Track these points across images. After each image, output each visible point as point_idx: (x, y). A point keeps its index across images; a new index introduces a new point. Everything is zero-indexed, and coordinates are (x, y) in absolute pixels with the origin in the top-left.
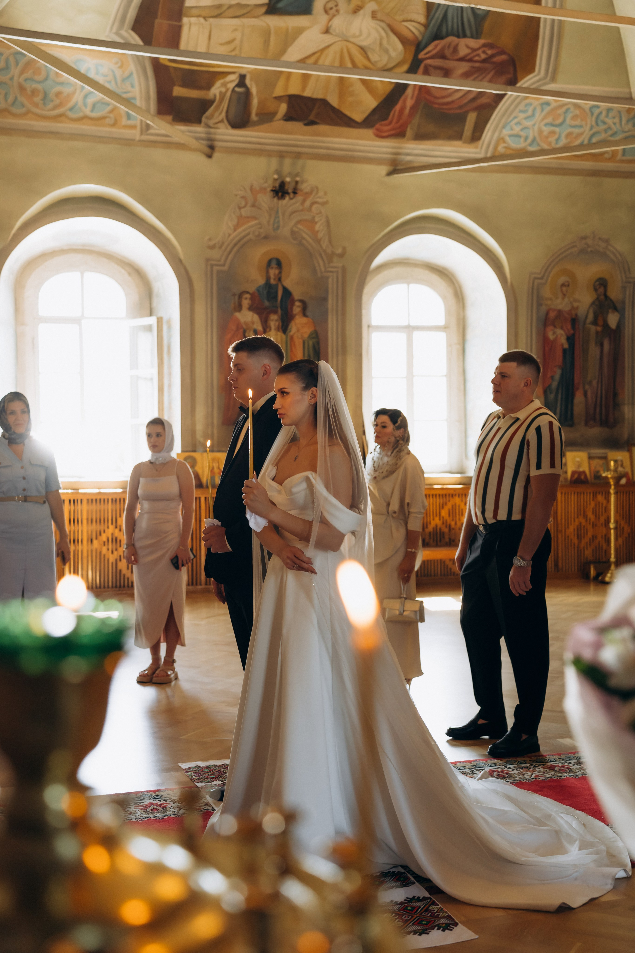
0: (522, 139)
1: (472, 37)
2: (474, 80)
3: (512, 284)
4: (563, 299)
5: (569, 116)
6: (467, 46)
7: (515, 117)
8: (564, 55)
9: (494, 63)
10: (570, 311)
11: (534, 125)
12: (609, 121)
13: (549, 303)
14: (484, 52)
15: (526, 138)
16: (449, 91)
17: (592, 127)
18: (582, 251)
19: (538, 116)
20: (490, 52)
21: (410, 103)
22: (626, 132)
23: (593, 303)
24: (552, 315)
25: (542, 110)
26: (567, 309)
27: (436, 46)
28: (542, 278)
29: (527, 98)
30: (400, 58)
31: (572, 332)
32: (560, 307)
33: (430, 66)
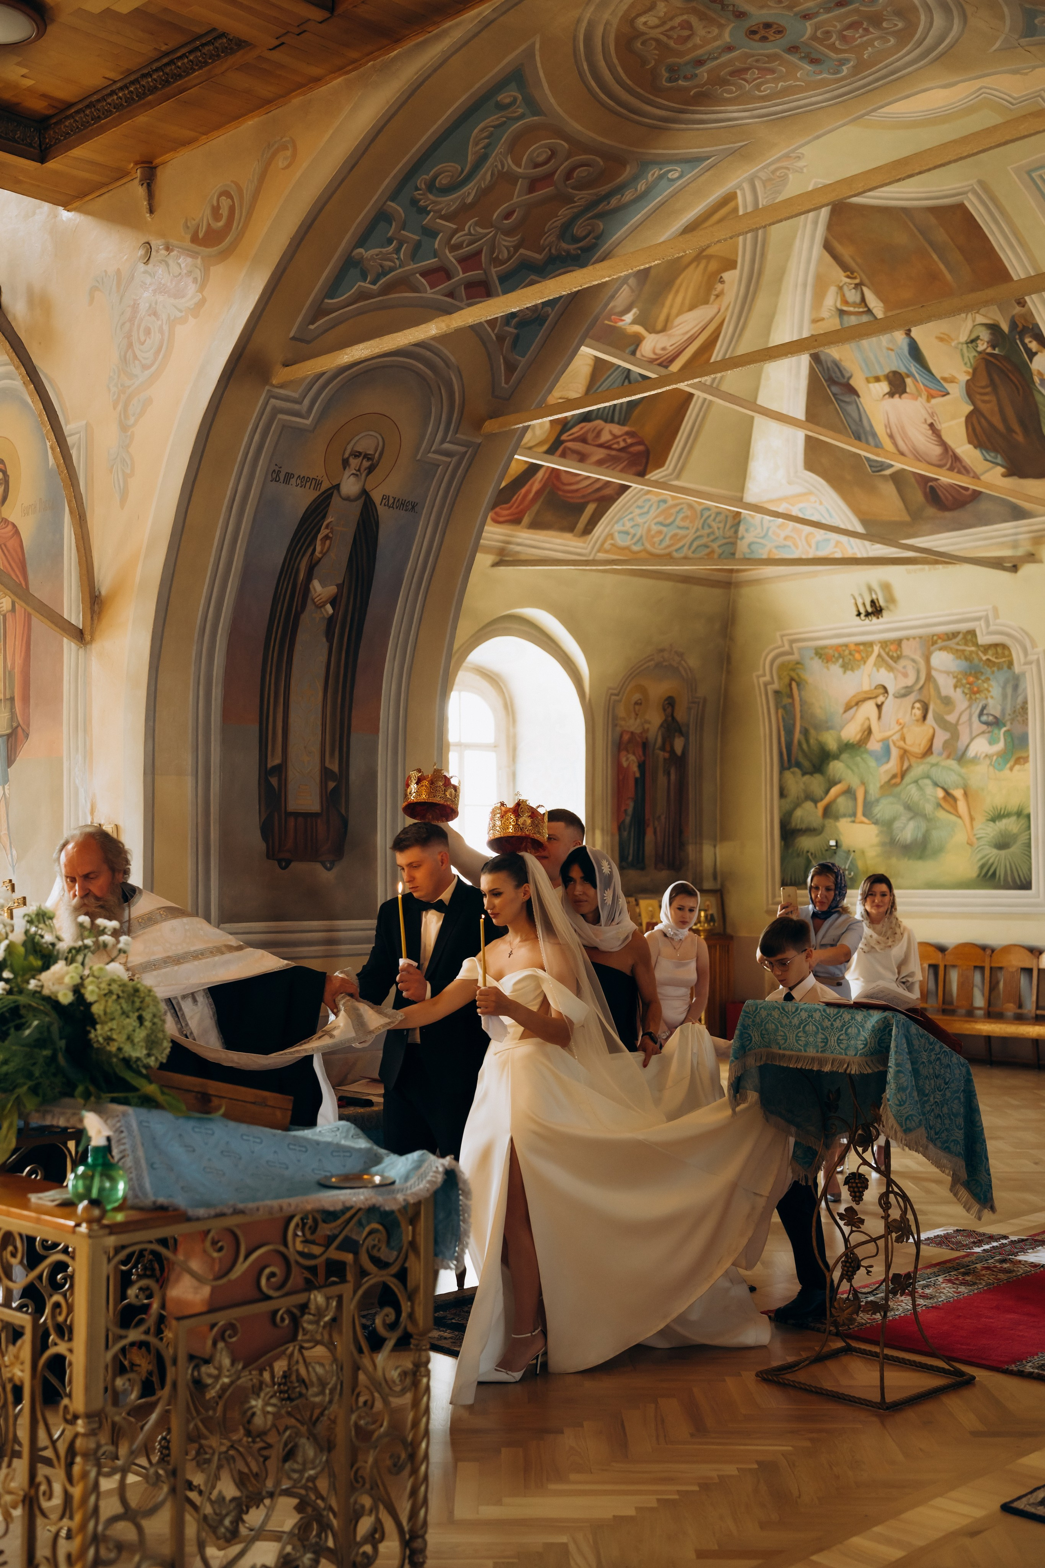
0: (630, 537)
1: (618, 423)
2: (607, 467)
3: (590, 700)
4: (636, 719)
5: (681, 515)
6: (611, 432)
7: (631, 513)
8: (696, 453)
9: (630, 453)
10: (641, 733)
11: (645, 523)
12: (715, 525)
13: (623, 723)
14: (624, 440)
15: (634, 535)
16: (579, 478)
17: (697, 530)
18: (658, 665)
19: (653, 513)
20: (629, 441)
21: (536, 486)
22: (724, 538)
23: (662, 726)
24: (626, 737)
25: (658, 507)
26: (638, 731)
27: (582, 428)
28: (617, 695)
29: (649, 492)
30: (543, 437)
31: (643, 758)
32: (632, 729)
33: (569, 449)
